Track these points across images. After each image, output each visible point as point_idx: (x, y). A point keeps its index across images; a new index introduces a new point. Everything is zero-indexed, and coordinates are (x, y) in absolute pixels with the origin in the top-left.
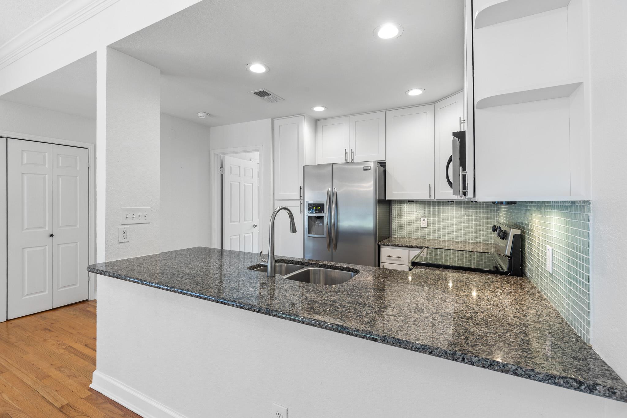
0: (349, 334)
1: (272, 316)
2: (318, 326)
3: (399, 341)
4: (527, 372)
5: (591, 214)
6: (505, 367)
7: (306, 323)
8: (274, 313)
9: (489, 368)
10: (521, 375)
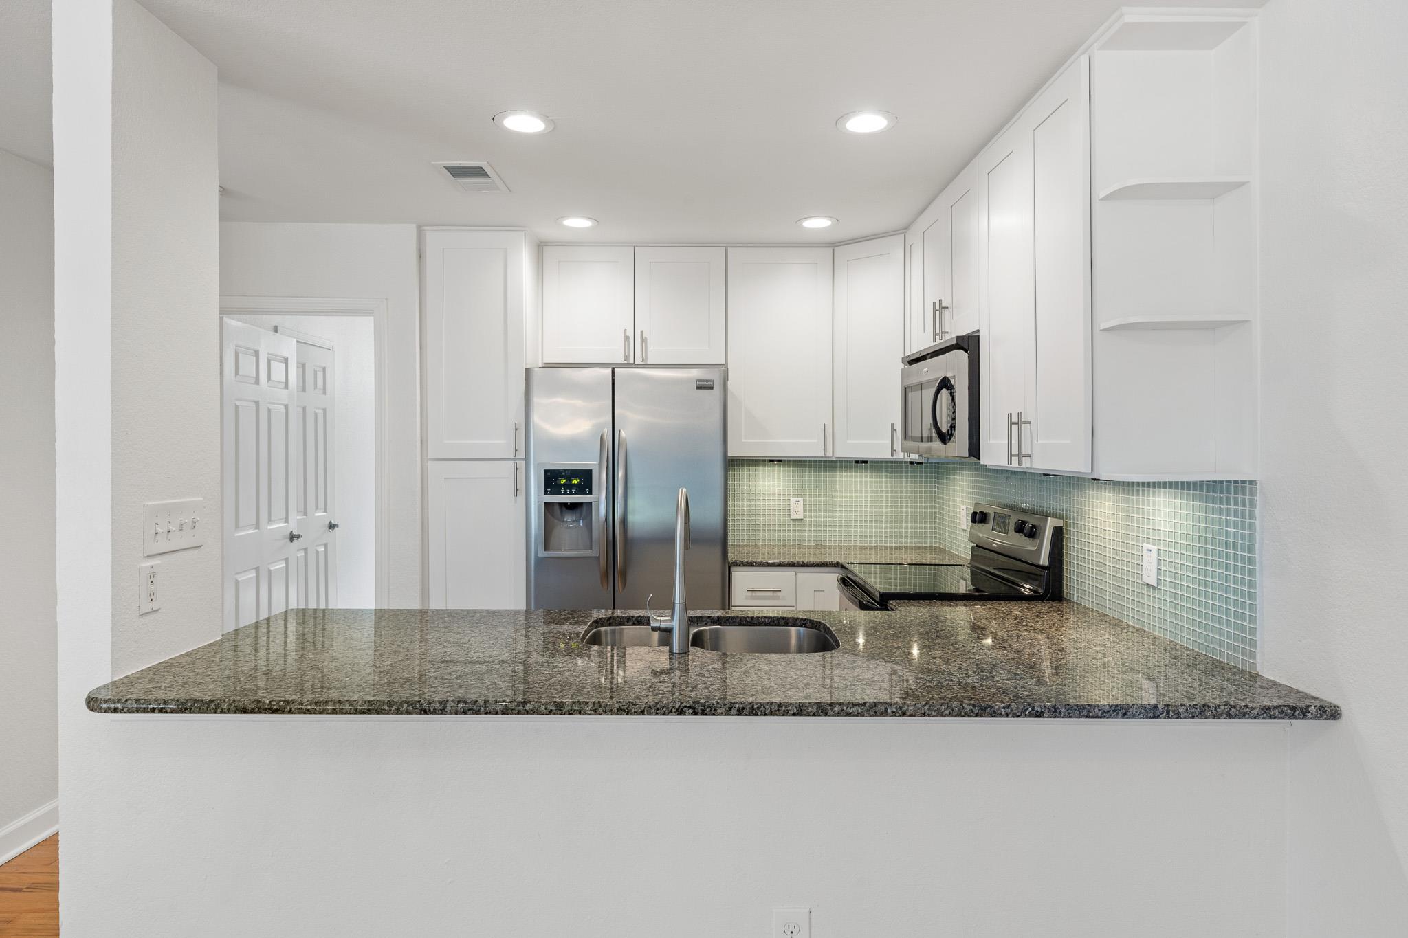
0: (994, 715)
1: (833, 716)
2: (934, 713)
3: (1077, 707)
4: (1242, 710)
5: (1258, 499)
6: (1218, 710)
7: (908, 713)
8: (836, 709)
9: (1200, 716)
10: (1235, 716)
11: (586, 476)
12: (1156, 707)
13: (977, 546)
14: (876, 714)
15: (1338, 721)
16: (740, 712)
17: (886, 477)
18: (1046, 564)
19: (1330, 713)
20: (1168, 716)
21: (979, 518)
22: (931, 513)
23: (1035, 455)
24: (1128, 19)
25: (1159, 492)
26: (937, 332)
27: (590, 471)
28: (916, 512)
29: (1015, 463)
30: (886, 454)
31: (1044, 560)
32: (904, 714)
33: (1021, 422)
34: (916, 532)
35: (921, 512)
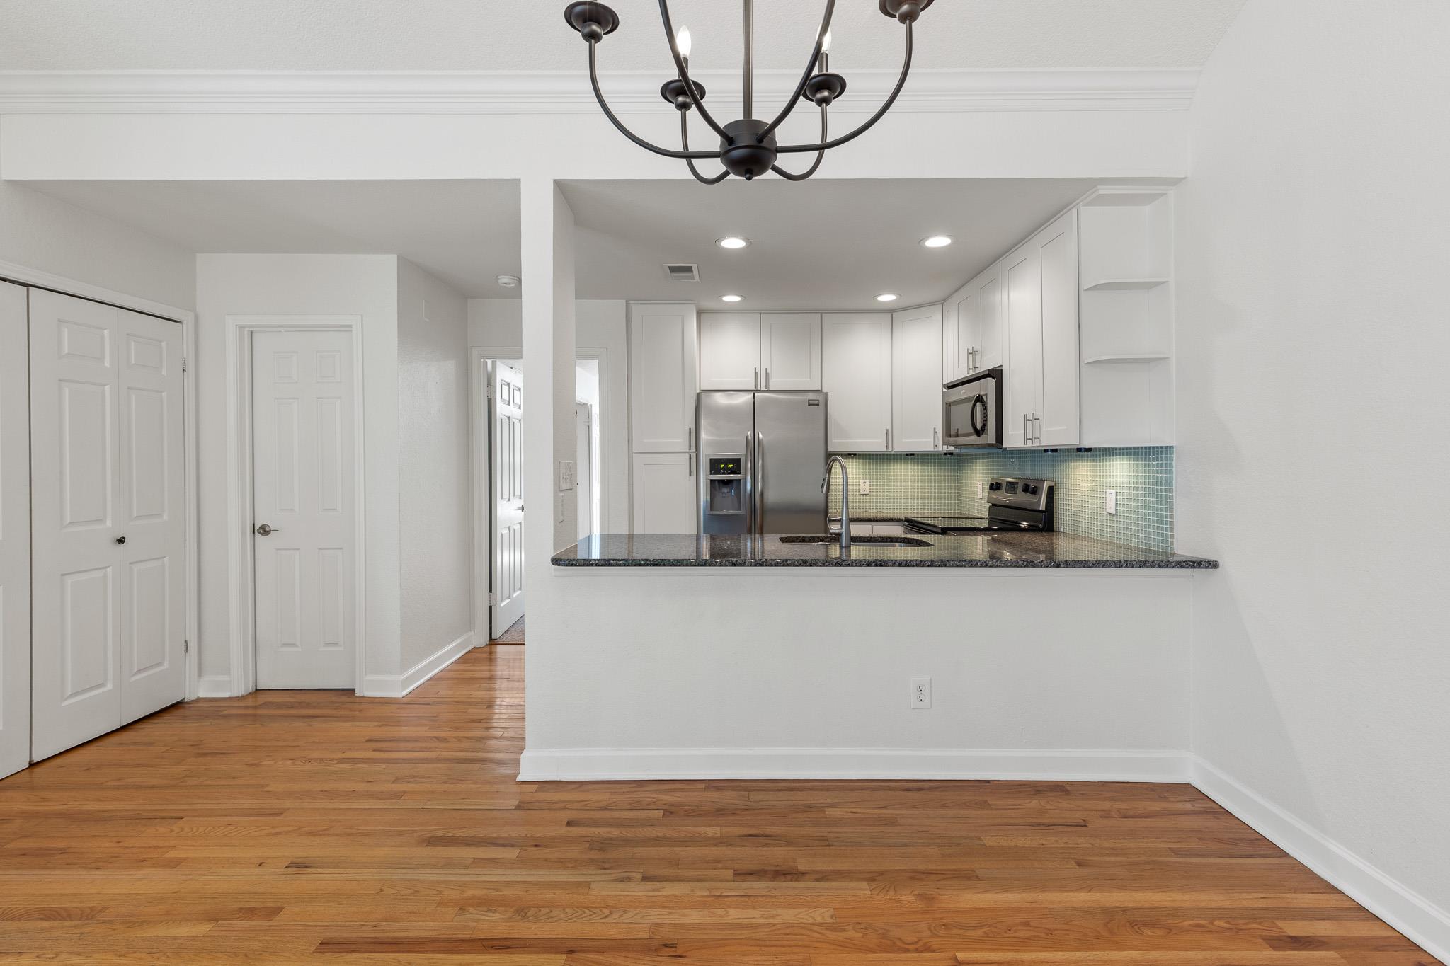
11: (737, 462)
12: (1120, 562)
13: (993, 505)
14: (972, 566)
15: (1217, 570)
16: (900, 565)
17: (924, 466)
18: (1044, 509)
19: (1213, 565)
20: (1127, 567)
21: (995, 487)
22: (955, 489)
23: (1042, 439)
24: (1101, 192)
25: (1116, 459)
26: (971, 367)
27: (740, 459)
28: (945, 489)
29: (1029, 444)
30: (929, 448)
31: (1042, 507)
32: (986, 566)
33: (1034, 419)
34: (945, 503)
35: (948, 489)
